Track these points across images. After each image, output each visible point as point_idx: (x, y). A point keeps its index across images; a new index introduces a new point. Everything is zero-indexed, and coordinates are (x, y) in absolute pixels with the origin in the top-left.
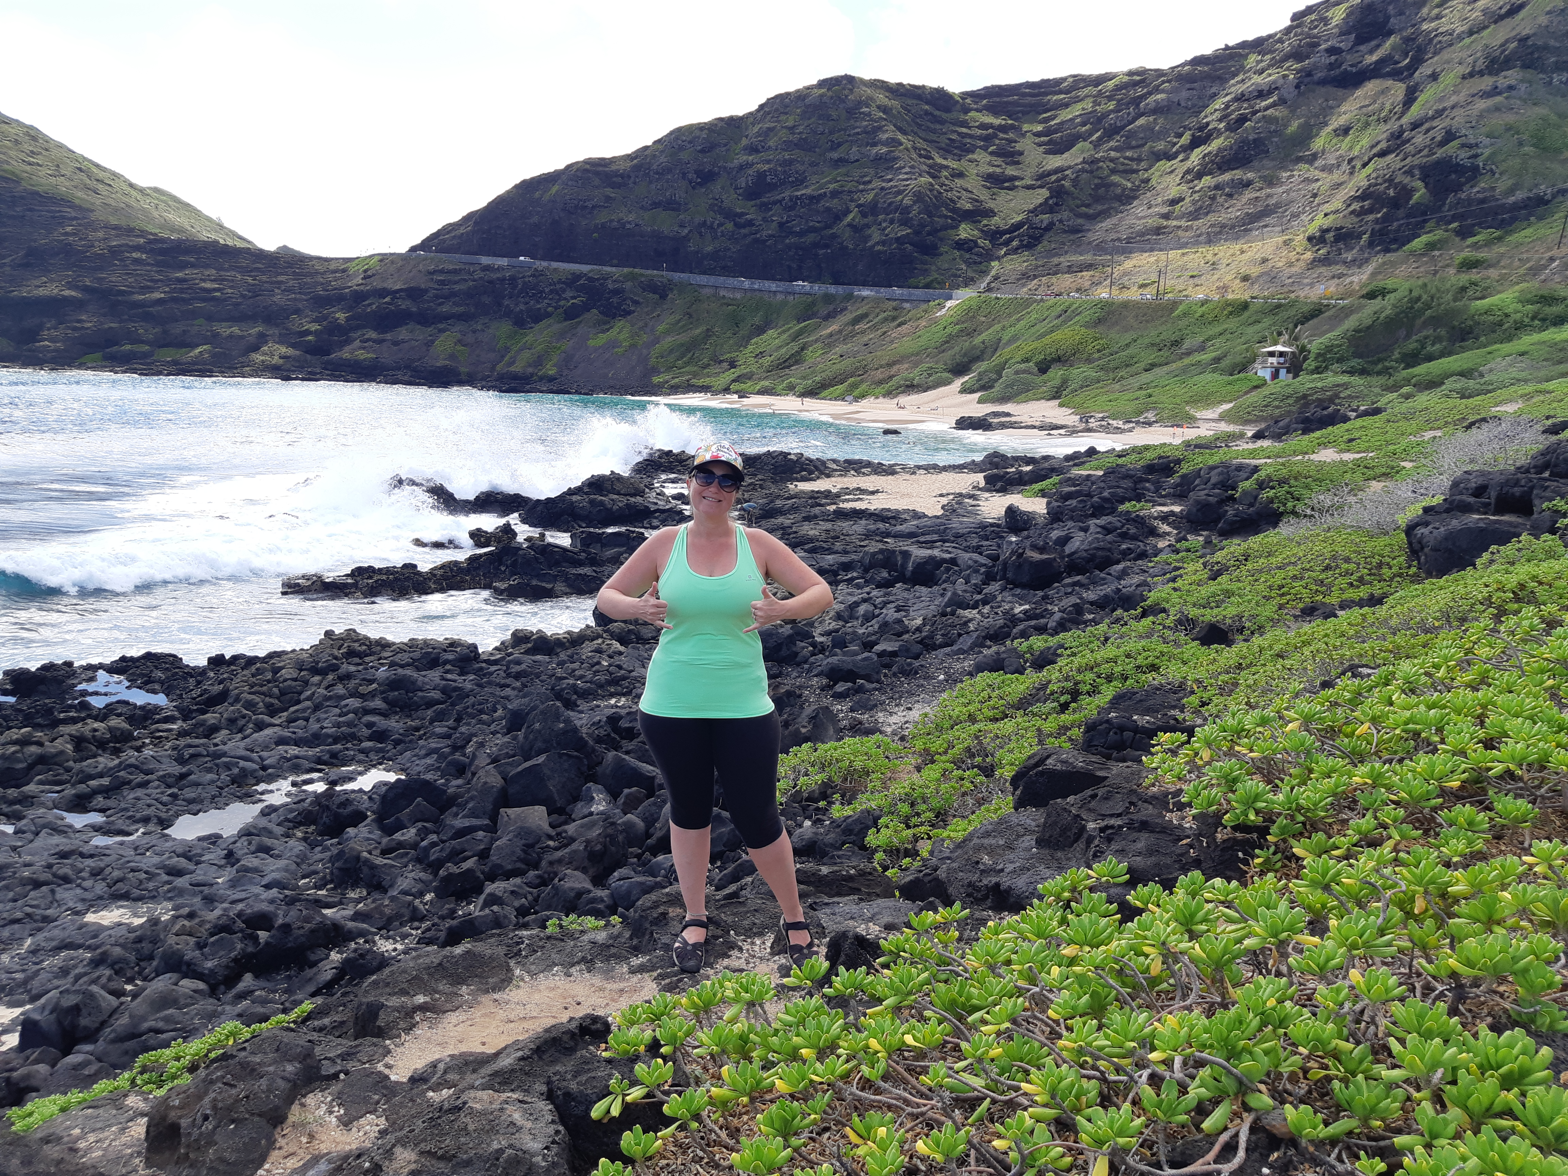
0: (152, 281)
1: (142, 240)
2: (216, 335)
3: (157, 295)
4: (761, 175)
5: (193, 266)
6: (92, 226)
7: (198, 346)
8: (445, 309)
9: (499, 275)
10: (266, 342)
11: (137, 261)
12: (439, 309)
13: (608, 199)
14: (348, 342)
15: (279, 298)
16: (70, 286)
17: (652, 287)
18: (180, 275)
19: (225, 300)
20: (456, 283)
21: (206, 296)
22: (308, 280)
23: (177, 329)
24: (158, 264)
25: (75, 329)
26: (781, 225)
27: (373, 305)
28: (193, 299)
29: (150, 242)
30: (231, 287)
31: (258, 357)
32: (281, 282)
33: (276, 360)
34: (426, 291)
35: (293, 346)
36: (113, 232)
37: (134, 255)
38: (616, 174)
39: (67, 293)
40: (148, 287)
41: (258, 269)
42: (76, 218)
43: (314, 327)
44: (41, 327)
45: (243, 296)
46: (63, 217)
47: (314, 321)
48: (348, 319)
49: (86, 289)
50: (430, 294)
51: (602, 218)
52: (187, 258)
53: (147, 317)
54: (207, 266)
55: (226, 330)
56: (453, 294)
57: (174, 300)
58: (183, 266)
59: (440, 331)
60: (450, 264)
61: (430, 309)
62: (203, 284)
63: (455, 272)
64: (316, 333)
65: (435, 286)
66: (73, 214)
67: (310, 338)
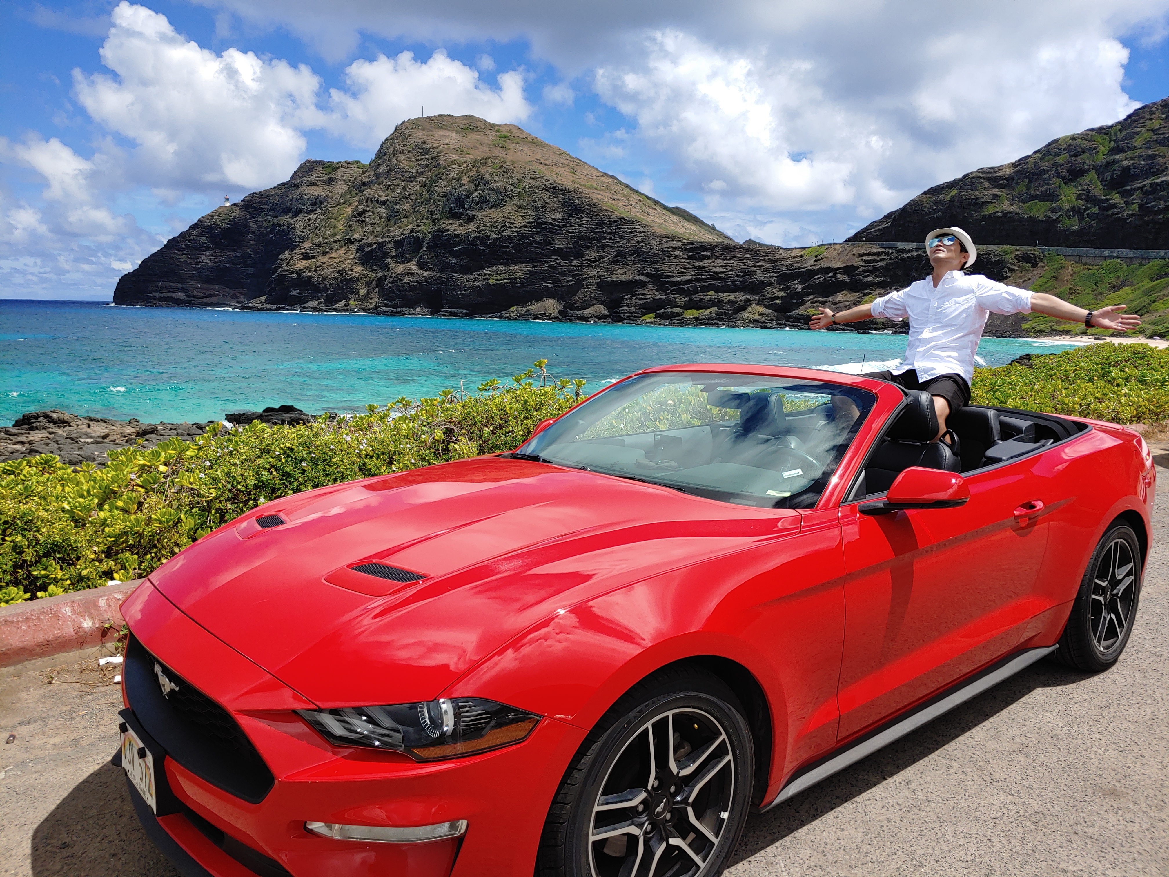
0: (685, 269)
1: (680, 244)
2: (720, 301)
3: (688, 277)
4: (1127, 169)
5: (709, 258)
6: (652, 237)
7: (709, 308)
8: (869, 279)
9: (909, 255)
10: (751, 304)
11: (676, 257)
12: (866, 279)
13: (996, 196)
14: (803, 303)
15: (759, 277)
16: (640, 273)
17: (1026, 258)
18: (701, 264)
19: (727, 278)
20: (878, 261)
21: (715, 276)
22: (778, 263)
23: (697, 297)
24: (688, 258)
25: (641, 299)
26: (1141, 206)
27: (820, 278)
28: (708, 278)
29: (685, 244)
30: (731, 270)
31: (745, 315)
32: (761, 266)
33: (757, 317)
34: (857, 268)
35: (767, 307)
36: (664, 240)
37: (676, 253)
38: (1001, 178)
39: (637, 278)
40: (683, 272)
41: (747, 258)
42: (643, 232)
43: (782, 294)
44: (622, 298)
45: (738, 276)
46: (636, 232)
47: (781, 290)
48: (803, 288)
49: (648, 275)
50: (860, 270)
51: (989, 210)
52: (705, 253)
53: (682, 292)
54: (717, 258)
55: (726, 297)
56: (876, 269)
57: (697, 280)
58: (704, 258)
59: (865, 294)
60: (875, 249)
61: (859, 280)
62: (714, 269)
63: (878, 254)
64: (782, 298)
65: (864, 264)
66: (642, 229)
67: (778, 301)
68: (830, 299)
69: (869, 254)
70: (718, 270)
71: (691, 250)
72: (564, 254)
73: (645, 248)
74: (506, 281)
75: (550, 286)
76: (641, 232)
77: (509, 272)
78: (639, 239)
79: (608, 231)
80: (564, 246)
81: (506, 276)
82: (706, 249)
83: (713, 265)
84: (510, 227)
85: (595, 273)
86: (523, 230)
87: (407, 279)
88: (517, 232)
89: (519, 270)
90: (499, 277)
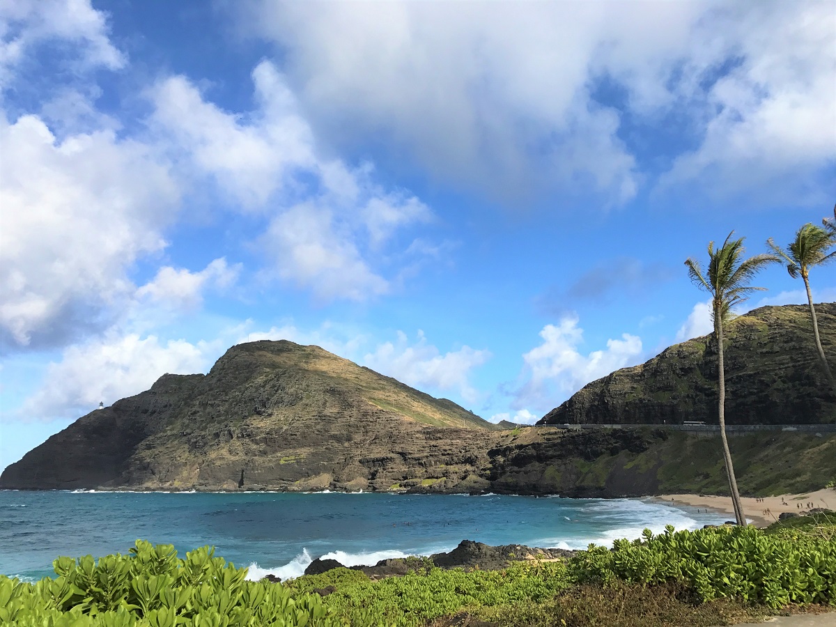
0: (423, 447)
1: (421, 428)
2: (448, 472)
5: (441, 438)
6: (402, 423)
7: (440, 478)
8: (550, 453)
9: (576, 434)
10: (469, 475)
11: (417, 438)
12: (547, 453)
14: (504, 473)
15: (476, 452)
16: (390, 451)
17: (658, 434)
18: (435, 443)
19: (453, 454)
20: (556, 439)
21: (445, 453)
23: (432, 470)
24: (426, 439)
25: (390, 472)
27: (516, 453)
28: (440, 455)
29: (424, 429)
30: (456, 448)
31: (464, 483)
33: (472, 484)
34: (541, 444)
35: (480, 476)
36: (409, 426)
37: (417, 435)
38: (636, 375)
39: (388, 455)
40: (421, 450)
42: (396, 420)
43: (491, 466)
44: (377, 472)
45: (461, 452)
46: (390, 420)
47: (490, 463)
48: (505, 461)
49: (396, 453)
50: (543, 446)
51: (630, 398)
52: (438, 435)
53: (420, 465)
54: (446, 438)
55: (452, 468)
56: (554, 445)
57: (431, 456)
58: (437, 439)
59: (547, 465)
60: (553, 430)
61: (543, 454)
62: (444, 448)
63: (556, 433)
64: (489, 469)
65: (546, 441)
66: (395, 418)
67: (488, 472)
68: (523, 469)
69: (549, 434)
70: (447, 448)
71: (428, 433)
72: (338, 439)
73: (395, 432)
74: (292, 461)
75: (325, 463)
76: (394, 420)
77: (296, 454)
78: (392, 425)
79: (372, 420)
80: (338, 433)
81: (293, 458)
82: (439, 432)
83: (443, 443)
84: (298, 420)
85: (359, 453)
86: (308, 422)
87: (218, 463)
88: (303, 424)
89: (304, 452)
90: (287, 458)
